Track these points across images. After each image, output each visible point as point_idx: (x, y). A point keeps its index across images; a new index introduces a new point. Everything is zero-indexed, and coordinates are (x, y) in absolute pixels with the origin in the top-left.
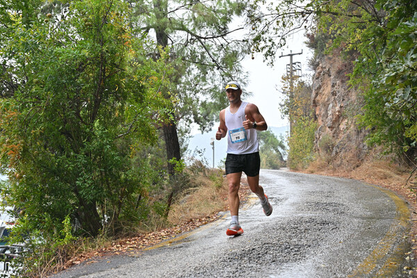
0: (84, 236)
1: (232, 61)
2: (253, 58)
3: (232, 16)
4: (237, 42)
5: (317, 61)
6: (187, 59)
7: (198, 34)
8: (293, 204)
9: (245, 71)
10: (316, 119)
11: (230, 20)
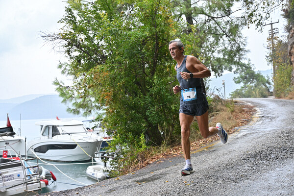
0: (153, 146)
1: (236, 31)
2: (249, 28)
3: (233, 2)
4: (238, 19)
5: (291, 26)
6: (206, 32)
7: (212, 16)
8: (283, 120)
9: (244, 36)
10: (291, 64)
11: (232, 5)
